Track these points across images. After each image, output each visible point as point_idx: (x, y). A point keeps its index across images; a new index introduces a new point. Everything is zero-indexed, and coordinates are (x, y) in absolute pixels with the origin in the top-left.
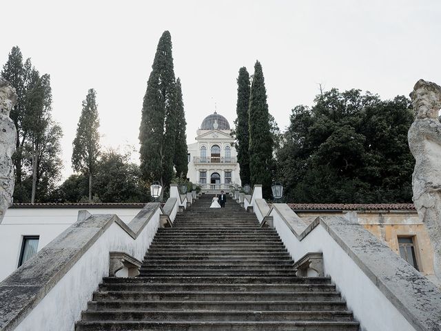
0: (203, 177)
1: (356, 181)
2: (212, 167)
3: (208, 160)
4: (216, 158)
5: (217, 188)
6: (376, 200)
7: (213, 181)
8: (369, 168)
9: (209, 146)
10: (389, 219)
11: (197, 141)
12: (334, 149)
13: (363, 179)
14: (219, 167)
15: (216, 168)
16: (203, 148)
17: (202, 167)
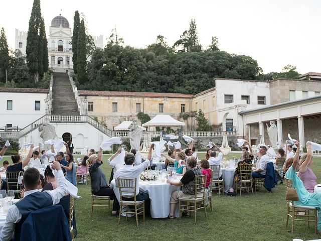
0: (53, 60)
1: (113, 81)
2: (58, 54)
3: (56, 50)
4: (60, 48)
5: (61, 67)
6: (117, 90)
7: (59, 63)
8: (117, 77)
9: (56, 41)
10: (111, 98)
11: (49, 37)
12: (106, 70)
13: (115, 81)
14: (62, 54)
15: (60, 54)
16: (53, 42)
17: (52, 54)
